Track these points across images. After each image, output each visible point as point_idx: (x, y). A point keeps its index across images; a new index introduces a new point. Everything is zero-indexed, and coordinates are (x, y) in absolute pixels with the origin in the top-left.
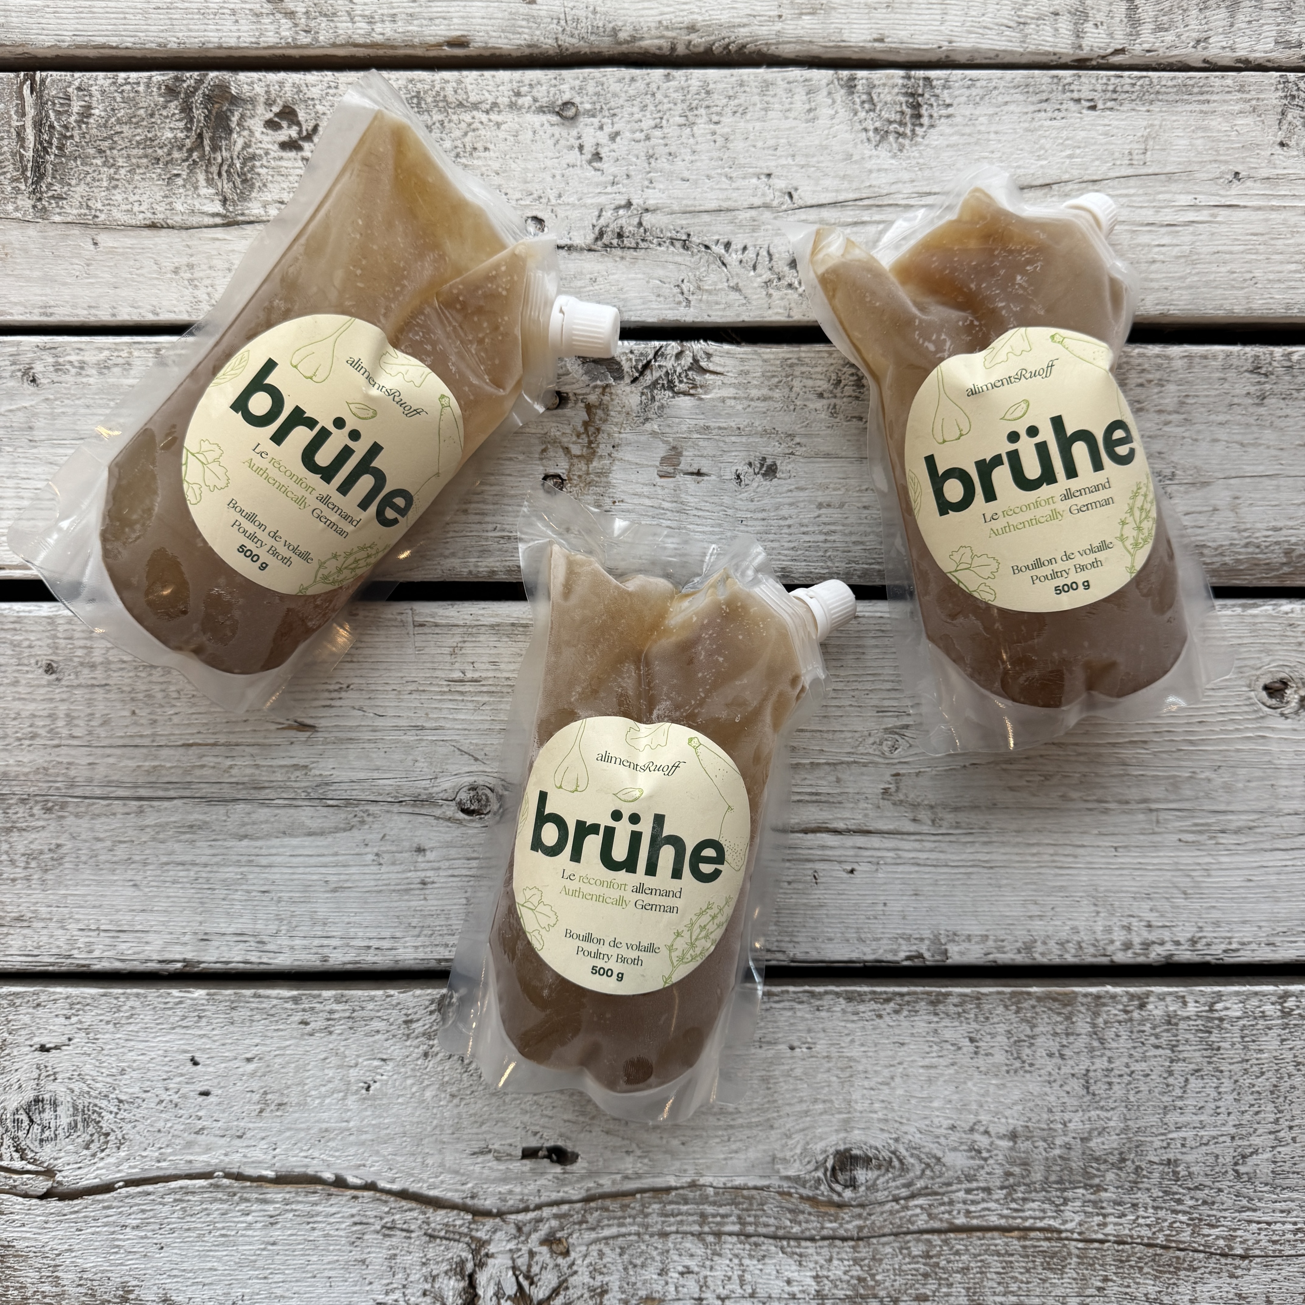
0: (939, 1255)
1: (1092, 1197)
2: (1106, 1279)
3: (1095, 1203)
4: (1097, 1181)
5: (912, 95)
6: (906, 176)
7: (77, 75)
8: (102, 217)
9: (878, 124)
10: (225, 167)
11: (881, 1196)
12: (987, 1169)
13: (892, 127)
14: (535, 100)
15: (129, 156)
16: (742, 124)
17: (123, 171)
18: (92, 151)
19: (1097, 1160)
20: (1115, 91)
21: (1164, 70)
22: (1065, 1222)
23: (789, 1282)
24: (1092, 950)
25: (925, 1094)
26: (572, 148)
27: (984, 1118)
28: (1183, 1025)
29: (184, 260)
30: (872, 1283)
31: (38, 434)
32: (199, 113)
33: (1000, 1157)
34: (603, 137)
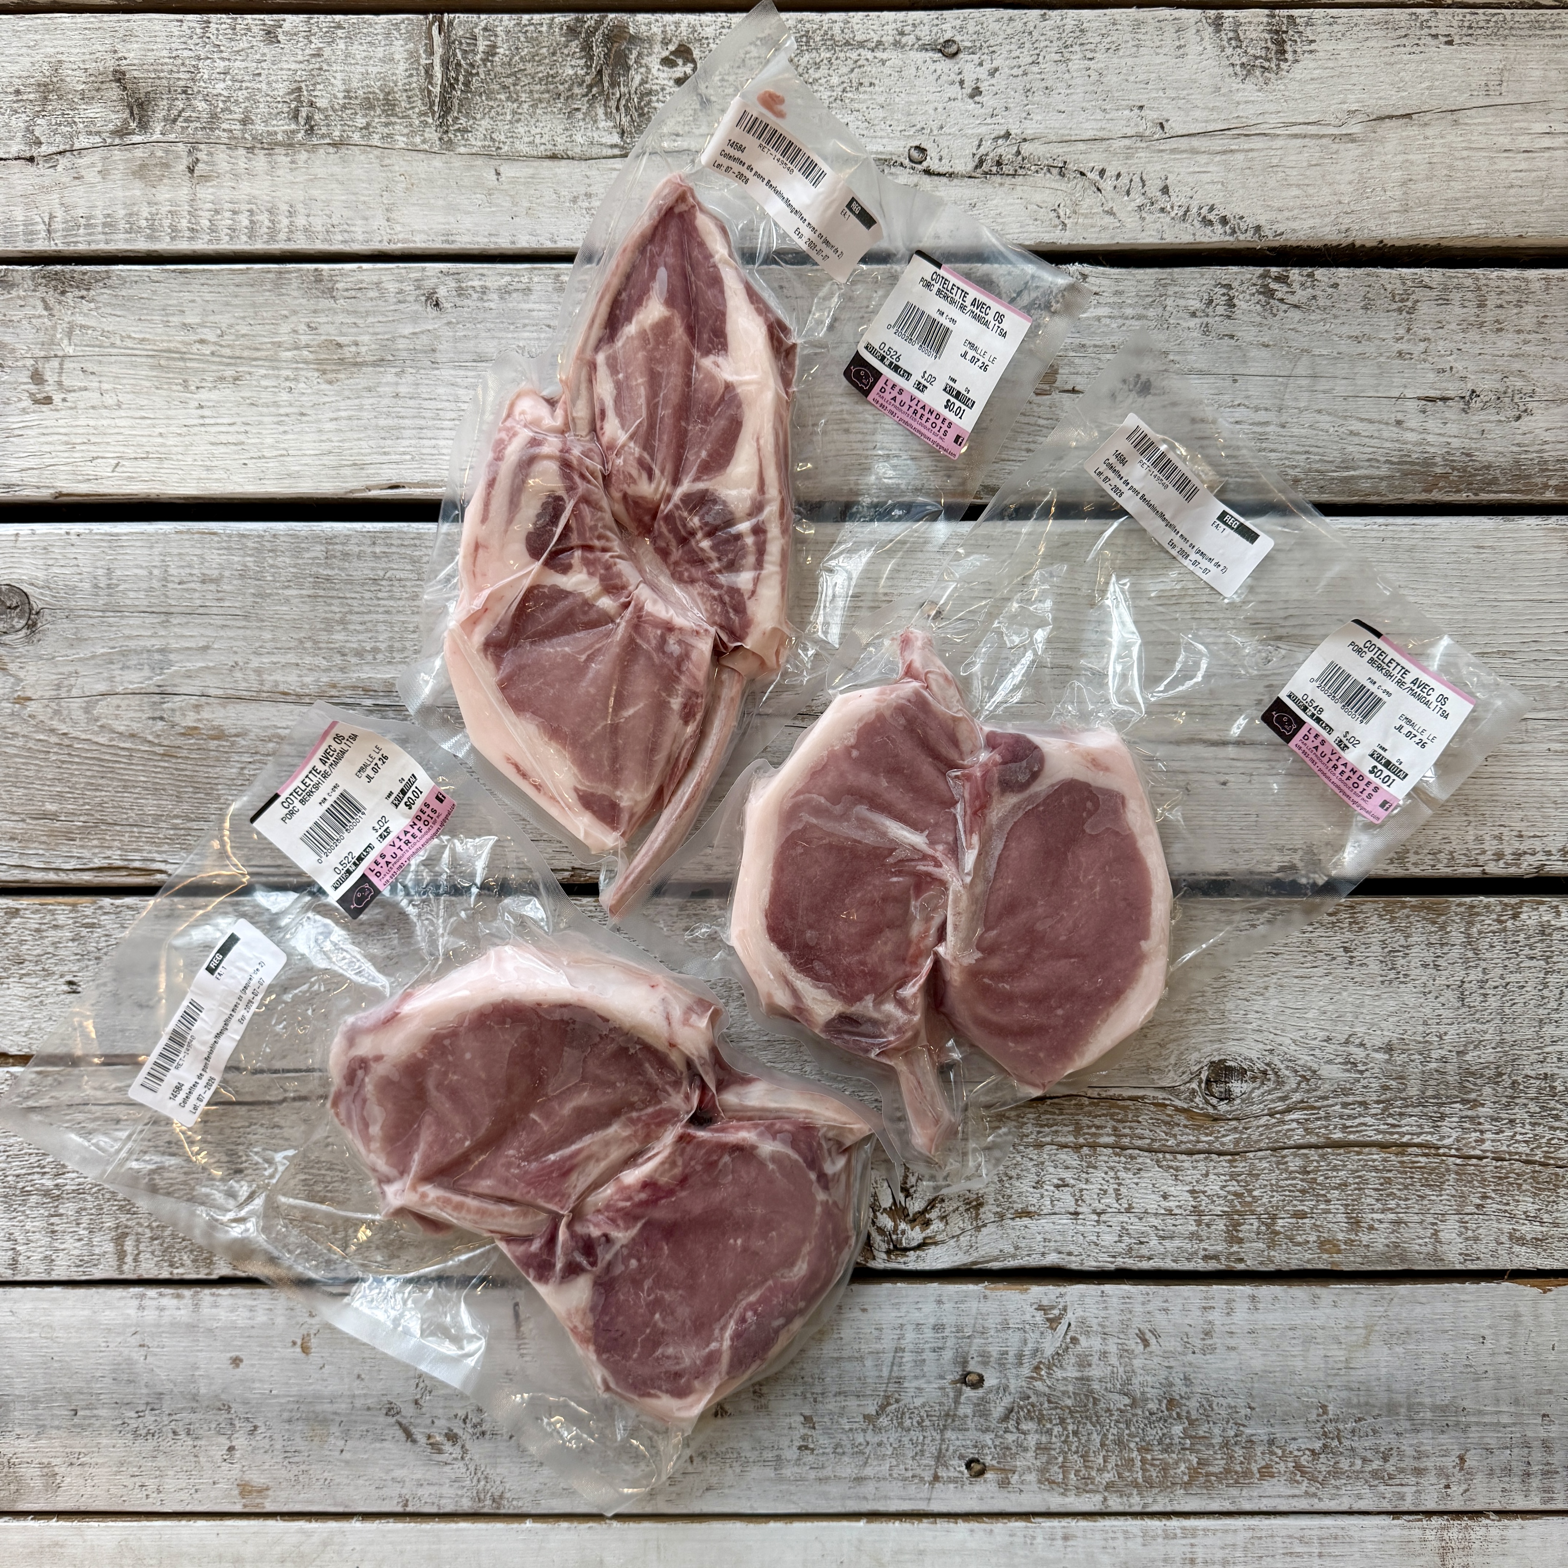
0: (1316, 1170)
1: (1470, 1113)
2: (1485, 1197)
3: (1472, 1119)
4: (1473, 1096)
5: (1277, 32)
6: (1272, 107)
7: (483, 16)
8: (505, 148)
9: (1244, 60)
10: (623, 102)
11: (1256, 1109)
12: (1364, 1082)
13: (1258, 62)
14: (919, 39)
15: (531, 92)
16: (1115, 60)
17: (525, 106)
18: (497, 87)
19: (1473, 1074)
20: (1470, 27)
21: (1516, 8)
22: (1442, 1138)
23: (1165, 1197)
24: (1464, 860)
25: (1299, 1005)
26: (953, 83)
27: (1360, 1030)
28: (1557, 936)
29: (583, 190)
30: (1249, 1199)
31: (439, 357)
32: (598, 51)
33: (1377, 1070)
34: (982, 72)
